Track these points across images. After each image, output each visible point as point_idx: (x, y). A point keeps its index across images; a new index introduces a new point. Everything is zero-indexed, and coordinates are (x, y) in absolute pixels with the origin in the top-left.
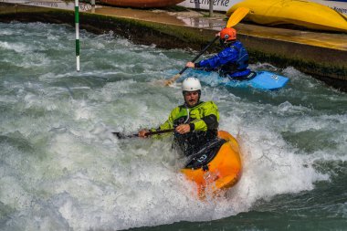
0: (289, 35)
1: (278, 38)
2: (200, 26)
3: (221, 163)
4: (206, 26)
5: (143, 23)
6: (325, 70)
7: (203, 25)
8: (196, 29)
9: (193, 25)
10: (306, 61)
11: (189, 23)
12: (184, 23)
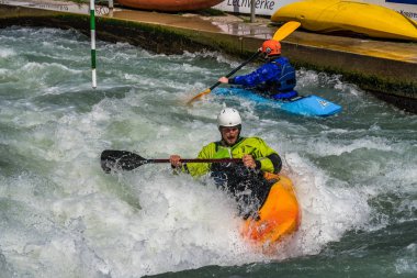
0: (346, 45)
1: (333, 48)
2: (240, 33)
3: (274, 209)
4: (247, 33)
5: (171, 30)
6: (390, 86)
7: (243, 32)
8: (235, 37)
9: (231, 32)
10: (367, 75)
11: (226, 29)
12: (220, 29)
